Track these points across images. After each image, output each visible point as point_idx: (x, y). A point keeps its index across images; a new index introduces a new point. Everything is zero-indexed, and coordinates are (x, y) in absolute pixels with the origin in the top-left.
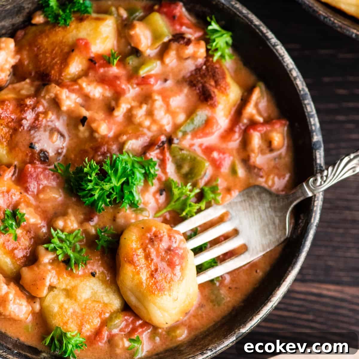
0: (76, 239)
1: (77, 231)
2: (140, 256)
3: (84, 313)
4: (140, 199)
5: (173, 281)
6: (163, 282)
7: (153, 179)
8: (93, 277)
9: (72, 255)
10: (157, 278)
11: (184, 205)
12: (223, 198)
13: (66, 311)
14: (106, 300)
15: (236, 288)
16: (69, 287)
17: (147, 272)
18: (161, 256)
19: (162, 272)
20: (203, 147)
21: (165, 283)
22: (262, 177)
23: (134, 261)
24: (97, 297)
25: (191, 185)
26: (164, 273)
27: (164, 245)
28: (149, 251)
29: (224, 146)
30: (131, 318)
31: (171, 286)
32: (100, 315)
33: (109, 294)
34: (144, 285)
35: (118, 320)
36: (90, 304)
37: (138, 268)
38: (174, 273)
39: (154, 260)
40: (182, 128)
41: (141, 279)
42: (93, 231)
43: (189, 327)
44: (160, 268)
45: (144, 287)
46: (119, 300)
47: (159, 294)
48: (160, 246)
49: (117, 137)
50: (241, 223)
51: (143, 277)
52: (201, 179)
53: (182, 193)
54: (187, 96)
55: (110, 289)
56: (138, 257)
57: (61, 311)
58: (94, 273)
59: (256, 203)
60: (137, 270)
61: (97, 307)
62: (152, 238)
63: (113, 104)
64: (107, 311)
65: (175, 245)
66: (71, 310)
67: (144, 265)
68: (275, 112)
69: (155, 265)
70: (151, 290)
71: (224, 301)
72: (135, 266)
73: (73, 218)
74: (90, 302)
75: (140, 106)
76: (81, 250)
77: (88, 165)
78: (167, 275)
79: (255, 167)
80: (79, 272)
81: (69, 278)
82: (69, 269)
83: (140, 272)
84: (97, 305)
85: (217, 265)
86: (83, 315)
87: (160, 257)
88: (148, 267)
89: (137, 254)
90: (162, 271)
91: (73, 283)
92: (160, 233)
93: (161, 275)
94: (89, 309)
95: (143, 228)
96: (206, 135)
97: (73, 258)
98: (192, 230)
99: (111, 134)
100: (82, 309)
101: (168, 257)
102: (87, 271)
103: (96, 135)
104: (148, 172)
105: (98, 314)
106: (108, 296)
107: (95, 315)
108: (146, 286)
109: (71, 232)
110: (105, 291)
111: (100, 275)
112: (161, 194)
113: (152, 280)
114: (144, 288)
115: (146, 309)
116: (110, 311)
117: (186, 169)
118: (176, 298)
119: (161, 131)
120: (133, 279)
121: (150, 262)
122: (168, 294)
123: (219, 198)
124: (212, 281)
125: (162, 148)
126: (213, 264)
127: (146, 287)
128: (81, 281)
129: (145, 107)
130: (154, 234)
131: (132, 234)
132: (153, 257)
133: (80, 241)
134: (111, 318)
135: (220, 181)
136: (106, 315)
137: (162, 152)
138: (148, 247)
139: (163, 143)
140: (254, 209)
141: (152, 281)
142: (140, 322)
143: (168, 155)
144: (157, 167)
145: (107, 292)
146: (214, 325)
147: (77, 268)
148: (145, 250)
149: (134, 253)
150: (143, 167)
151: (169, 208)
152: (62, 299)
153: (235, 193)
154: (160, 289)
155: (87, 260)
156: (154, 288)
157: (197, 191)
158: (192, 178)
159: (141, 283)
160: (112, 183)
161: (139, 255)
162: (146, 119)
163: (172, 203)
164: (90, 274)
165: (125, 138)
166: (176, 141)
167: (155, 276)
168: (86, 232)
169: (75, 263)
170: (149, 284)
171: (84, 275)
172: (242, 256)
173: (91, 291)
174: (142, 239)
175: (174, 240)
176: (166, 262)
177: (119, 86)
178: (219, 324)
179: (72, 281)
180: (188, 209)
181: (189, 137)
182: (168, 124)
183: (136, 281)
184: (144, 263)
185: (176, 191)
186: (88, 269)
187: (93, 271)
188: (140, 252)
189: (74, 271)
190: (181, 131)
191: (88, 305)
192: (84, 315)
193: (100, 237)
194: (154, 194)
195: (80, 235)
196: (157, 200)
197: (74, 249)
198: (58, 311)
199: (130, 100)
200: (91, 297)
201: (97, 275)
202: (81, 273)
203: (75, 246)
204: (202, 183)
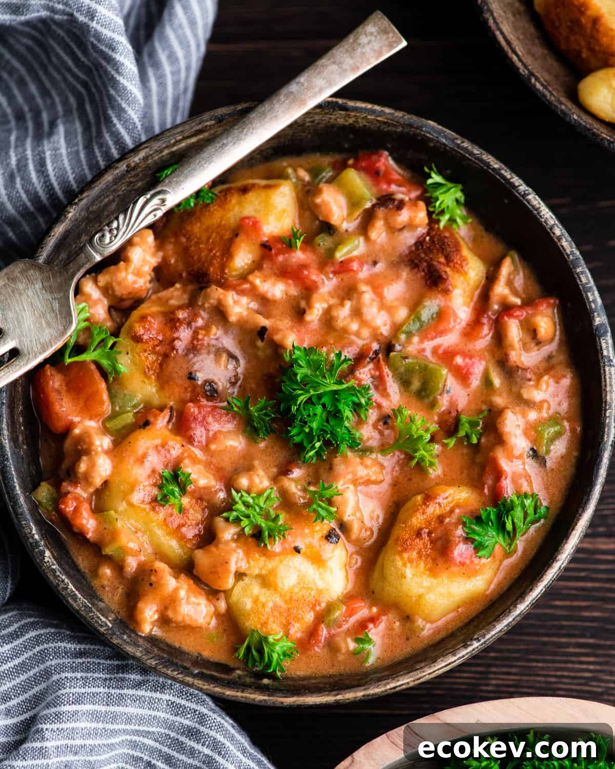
0: (268, 503)
1: (269, 491)
3: (290, 606)
8: (297, 554)
9: (263, 525)
13: (264, 605)
16: (264, 572)
20: (440, 352)
22: (529, 380)
24: (306, 582)
29: (470, 346)
32: (314, 606)
36: (298, 593)
40: (405, 328)
52: (441, 394)
54: (407, 282)
57: (256, 608)
58: (299, 548)
61: (307, 596)
63: (303, 304)
64: (322, 600)
66: (270, 605)
68: (535, 289)
73: (261, 472)
74: (296, 590)
75: (342, 304)
76: (277, 516)
79: (518, 368)
80: (275, 548)
81: (263, 558)
82: (262, 545)
86: (289, 610)
91: (269, 566)
94: (297, 599)
96: (442, 333)
97: (266, 529)
100: (286, 602)
102: (287, 546)
105: (311, 606)
107: (305, 608)
109: (260, 494)
110: (316, 572)
116: (328, 601)
117: (416, 384)
119: (375, 336)
125: (376, 361)
128: (281, 561)
129: (348, 304)
134: (328, 610)
136: (321, 606)
137: (378, 367)
139: (376, 352)
143: (386, 370)
147: (273, 542)
152: (256, 589)
155: (287, 530)
158: (428, 396)
162: (352, 321)
164: (293, 550)
166: (397, 347)
168: (282, 491)
169: (270, 536)
171: (284, 552)
173: (298, 574)
177: (307, 277)
179: (267, 562)
181: (416, 339)
182: (385, 325)
186: (289, 543)
187: (296, 545)
189: (269, 548)
190: (403, 332)
191: (294, 594)
195: (274, 495)
196: (380, 433)
197: (267, 517)
198: (252, 608)
199: (326, 296)
200: (298, 583)
201: (304, 550)
202: (278, 549)
203: (267, 512)
204: (443, 402)
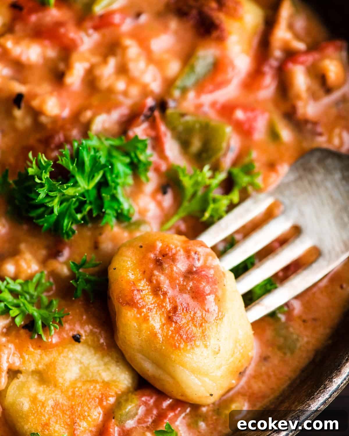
0: (39, 289)
1: (38, 276)
2: (144, 292)
3: (73, 403)
4: (131, 206)
5: (206, 322)
6: (190, 326)
7: (146, 170)
8: (77, 343)
9: (36, 314)
10: (178, 322)
11: (205, 203)
12: (265, 180)
13: (43, 405)
14: (106, 376)
15: (315, 320)
16: (40, 367)
17: (160, 314)
18: (179, 285)
19: (185, 311)
20: (218, 106)
21: (194, 328)
22: (320, 134)
23: (136, 301)
24: (91, 374)
25: (210, 169)
26: (189, 312)
27: (181, 266)
28: (157, 280)
29: (251, 98)
30: (151, 398)
31: (204, 331)
32: (101, 401)
33: (109, 367)
34: (160, 336)
35: (131, 405)
36: (81, 387)
37: (144, 310)
38: (206, 309)
39: (169, 294)
40: (179, 83)
41: (152, 329)
42: (65, 271)
43: (250, 397)
44: (181, 304)
45: (159, 340)
46: (127, 373)
47: (187, 346)
48: (175, 269)
49: (76, 116)
50: (302, 214)
51: (155, 325)
52: (225, 155)
53: (197, 184)
54: (176, 33)
55: (110, 358)
56: (141, 293)
57: (35, 408)
58: (78, 336)
59: (319, 177)
60: (143, 314)
61: (92, 390)
62: (159, 259)
63: (62, 66)
64: (110, 393)
65: (198, 264)
66: (51, 403)
67: (153, 305)
68: (319, 32)
69: (171, 301)
70: (173, 343)
71: (298, 345)
72: (138, 308)
73: (28, 256)
74: (79, 385)
75: (105, 61)
76: (50, 303)
77: (34, 162)
78: (195, 313)
79: (306, 121)
80: (52, 339)
81: (39, 351)
82: (36, 336)
83: (149, 316)
84: (92, 387)
85: (276, 288)
86: (72, 408)
87: (177, 286)
88: (160, 306)
89: (138, 288)
90: (185, 309)
91: (47, 359)
92: (171, 249)
93: (184, 315)
94: (80, 395)
95: (141, 247)
96: (219, 86)
97: (38, 318)
98: (225, 240)
99: (66, 113)
100: (69, 398)
101: (191, 284)
102: (65, 336)
103: (43, 119)
104: (135, 160)
105: (97, 400)
106: (108, 369)
107: (91, 404)
108: (164, 338)
109: (30, 279)
110: (102, 363)
111: (88, 338)
112: (165, 193)
113: (171, 326)
114: (161, 342)
115: (173, 378)
116: (116, 393)
117: (196, 145)
118: (217, 350)
119: (146, 92)
120: (140, 330)
121: (162, 297)
122: (201, 344)
123: (259, 181)
124: (272, 315)
125: (151, 119)
126: (269, 287)
127: (163, 340)
128: (60, 354)
129: (112, 62)
130: (160, 252)
131: (125, 258)
132: (165, 290)
133: (48, 290)
134: (118, 405)
135: (254, 154)
136: (110, 401)
137: (154, 126)
138: (154, 275)
139: (152, 109)
140: (318, 186)
141: (172, 328)
142: (168, 402)
143: (163, 128)
144: (149, 151)
145: (105, 364)
146: (290, 386)
147: (48, 333)
148: (150, 281)
149: (133, 288)
150: (127, 154)
151: (182, 213)
152: (34, 387)
153: (284, 169)
154: (187, 338)
155: (63, 317)
156: (176, 338)
157: (221, 176)
158: (209, 158)
159: (155, 335)
160: (79, 186)
161: (142, 291)
162: (117, 79)
163: (186, 204)
164: (72, 339)
165: (88, 114)
166: (171, 104)
167: (175, 318)
168: (54, 275)
169: (44, 326)
170: (167, 334)
171: (62, 344)
172: (315, 266)
173: (79, 366)
174: (142, 265)
175: (196, 257)
176: (189, 292)
177: (65, 35)
178: (298, 381)
179: (44, 355)
180: (212, 206)
181: (191, 95)
182: (155, 80)
183: (145, 334)
184: (152, 302)
185: (187, 182)
186: (67, 331)
187: (75, 333)
188: (143, 284)
189: (44, 338)
190: (178, 88)
191: (77, 389)
192: (74, 407)
193: (77, 275)
194: (153, 195)
195: (46, 281)
196: (159, 204)
197: (39, 305)
198: (30, 408)
199: (87, 55)
200: (81, 377)
201: (84, 337)
202: (55, 340)
203: (39, 299)
204: (227, 162)
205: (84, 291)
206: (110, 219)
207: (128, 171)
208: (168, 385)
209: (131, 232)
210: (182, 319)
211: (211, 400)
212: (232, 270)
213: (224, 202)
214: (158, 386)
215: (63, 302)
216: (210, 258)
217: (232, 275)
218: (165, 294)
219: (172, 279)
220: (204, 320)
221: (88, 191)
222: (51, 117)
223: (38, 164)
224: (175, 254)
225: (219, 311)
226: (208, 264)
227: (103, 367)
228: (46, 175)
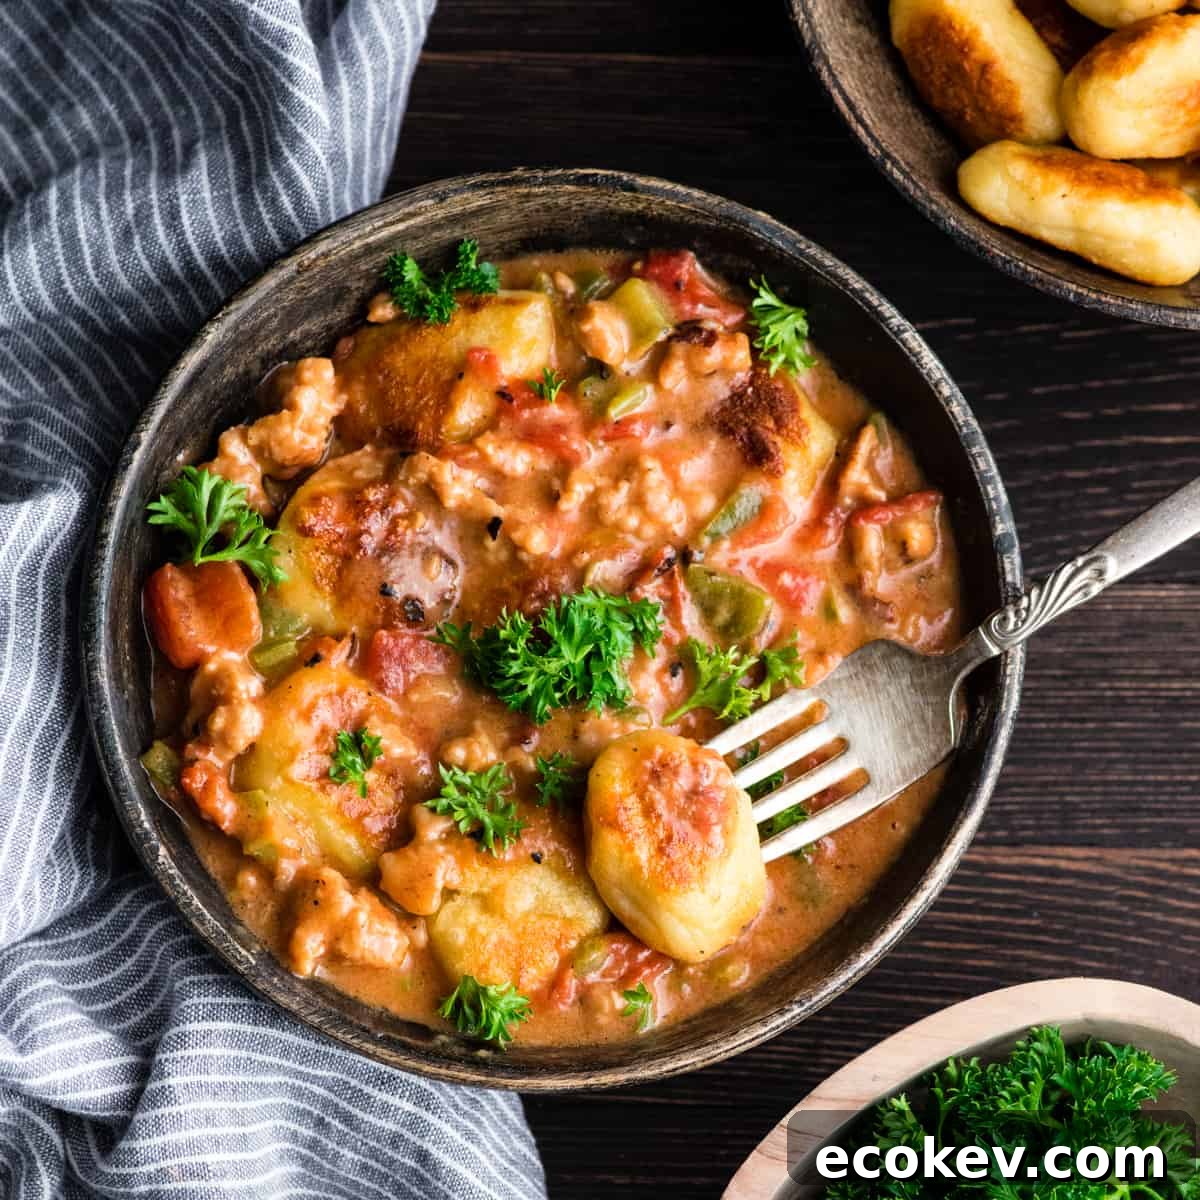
0: (494, 785)
1: (495, 768)
2: (632, 811)
3: (523, 942)
4: (627, 687)
5: (708, 859)
6: (686, 862)
7: (654, 642)
8: (536, 864)
9: (487, 820)
10: (671, 855)
11: (725, 694)
12: (808, 673)
13: (484, 939)
14: (569, 911)
15: (852, 866)
16: (485, 890)
17: (650, 843)
18: (678, 807)
19: (681, 843)
20: (760, 564)
21: (690, 865)
22: (891, 620)
23: (620, 823)
24: (549, 906)
25: (737, 650)
26: (687, 844)
27: (683, 783)
28: (650, 799)
29: (805, 557)
30: (624, 946)
31: (703, 870)
32: (558, 943)
33: (573, 898)
34: (645, 871)
35: (596, 953)
36: (535, 922)
37: (630, 836)
38: (710, 842)
39: (663, 818)
40: (710, 527)
41: (637, 860)
42: (531, 765)
43: (753, 958)
44: (678, 833)
45: (645, 876)
46: (596, 909)
47: (679, 888)
48: (675, 786)
49: (569, 556)
50: (852, 724)
51: (641, 856)
52: (759, 634)
53: (717, 668)
54: (716, 455)
55: (576, 888)
56: (629, 813)
57: (472, 943)
58: (539, 855)
59: (881, 678)
60: (627, 841)
61: (549, 927)
62: (657, 771)
63: (556, 484)
64: (572, 935)
65: (706, 782)
66: (494, 938)
67: (642, 830)
68: (913, 478)
69: (666, 827)
70: (661, 881)
71: (826, 897)
72: (621, 832)
73: (484, 739)
74: (533, 918)
75: (615, 487)
76: (507, 807)
77: (509, 622)
78: (694, 846)
79: (875, 600)
80: (504, 855)
81: (485, 869)
82: (482, 849)
83: (635, 845)
84: (549, 924)
85: (806, 819)
86: (521, 948)
87: (676, 809)
88: (651, 832)
89: (625, 805)
90: (682, 840)
91: (494, 880)
92: (673, 758)
93: (680, 847)
94: (533, 932)
95: (635, 750)
96: (764, 538)
97: (490, 826)
98: (747, 746)
99: (556, 552)
100: (518, 936)
101: (694, 808)
102: (522, 853)
103: (524, 556)
104: (641, 628)
105: (554, 942)
106: (573, 902)
107: (546, 945)
108: (650, 874)
109: (482, 771)
110: (564, 892)
111: (551, 858)
112: (674, 675)
113: (662, 859)
114: (645, 879)
116: (579, 936)
117: (723, 615)
118: (717, 897)
119: (665, 536)
120: (621, 860)
121: (654, 821)
122: (698, 888)
123: (800, 674)
124: (796, 854)
125: (667, 574)
126: (796, 818)
127: (649, 876)
128: (512, 875)
129: (625, 488)
130: (660, 760)
131: (614, 763)
132: (660, 812)
133: (505, 788)
134: (581, 950)
135: (800, 636)
136: (570, 944)
137: (670, 583)
138: (648, 791)
139: (670, 562)
140: (878, 691)
141: (663, 863)
142: (646, 953)
143: (681, 587)
144: (660, 617)
145: (570, 895)
146: (806, 951)
147: (501, 846)
148: (641, 797)
149: (618, 805)
150: (630, 618)
151: (693, 704)
152: (473, 915)
153: (835, 661)
154: (680, 878)
155: (521, 828)
156: (668, 878)
157: (751, 661)
158: (739, 634)
159: (639, 868)
160: (563, 657)
161: (630, 809)
162: (629, 512)
163: (700, 692)
164: (531, 858)
165: (586, 557)
166: (697, 556)
167: (668, 850)
168: (516, 768)
169: (496, 836)
170: (655, 869)
171: (517, 863)
172: (860, 795)
173: (536, 894)
174: (634, 774)
175: (705, 772)
176: (689, 819)
177: (566, 445)
178: (818, 947)
179: (491, 875)
180: (733, 702)
181: (726, 545)
182: (679, 520)
183: (627, 865)
184: (641, 825)
185: (704, 666)
186: (525, 848)
187: (536, 851)
188: (632, 802)
189: (495, 853)
190: (707, 533)
191: (529, 924)
192: (523, 947)
193: (546, 777)
194: (659, 676)
195: (504, 774)
196: (665, 688)
197: (492, 807)
198: (466, 942)
199: (592, 474)
200: (536, 908)
201: (546, 858)
202: (509, 856)
203: (493, 799)
204: (761, 644)
205: (552, 798)
206: (598, 703)
207: (630, 642)
208: (648, 932)
209: (623, 723)
210: (676, 852)
211: (701, 958)
212: (747, 790)
213: (751, 697)
214: (634, 932)
215: (523, 807)
216: (722, 775)
217: (747, 798)
218: (659, 817)
219: (670, 800)
220: (704, 856)
221: (573, 665)
222: (535, 556)
223: (514, 626)
224: (678, 766)
225: (726, 846)
226: (719, 783)
227: (565, 899)
228: (521, 643)
